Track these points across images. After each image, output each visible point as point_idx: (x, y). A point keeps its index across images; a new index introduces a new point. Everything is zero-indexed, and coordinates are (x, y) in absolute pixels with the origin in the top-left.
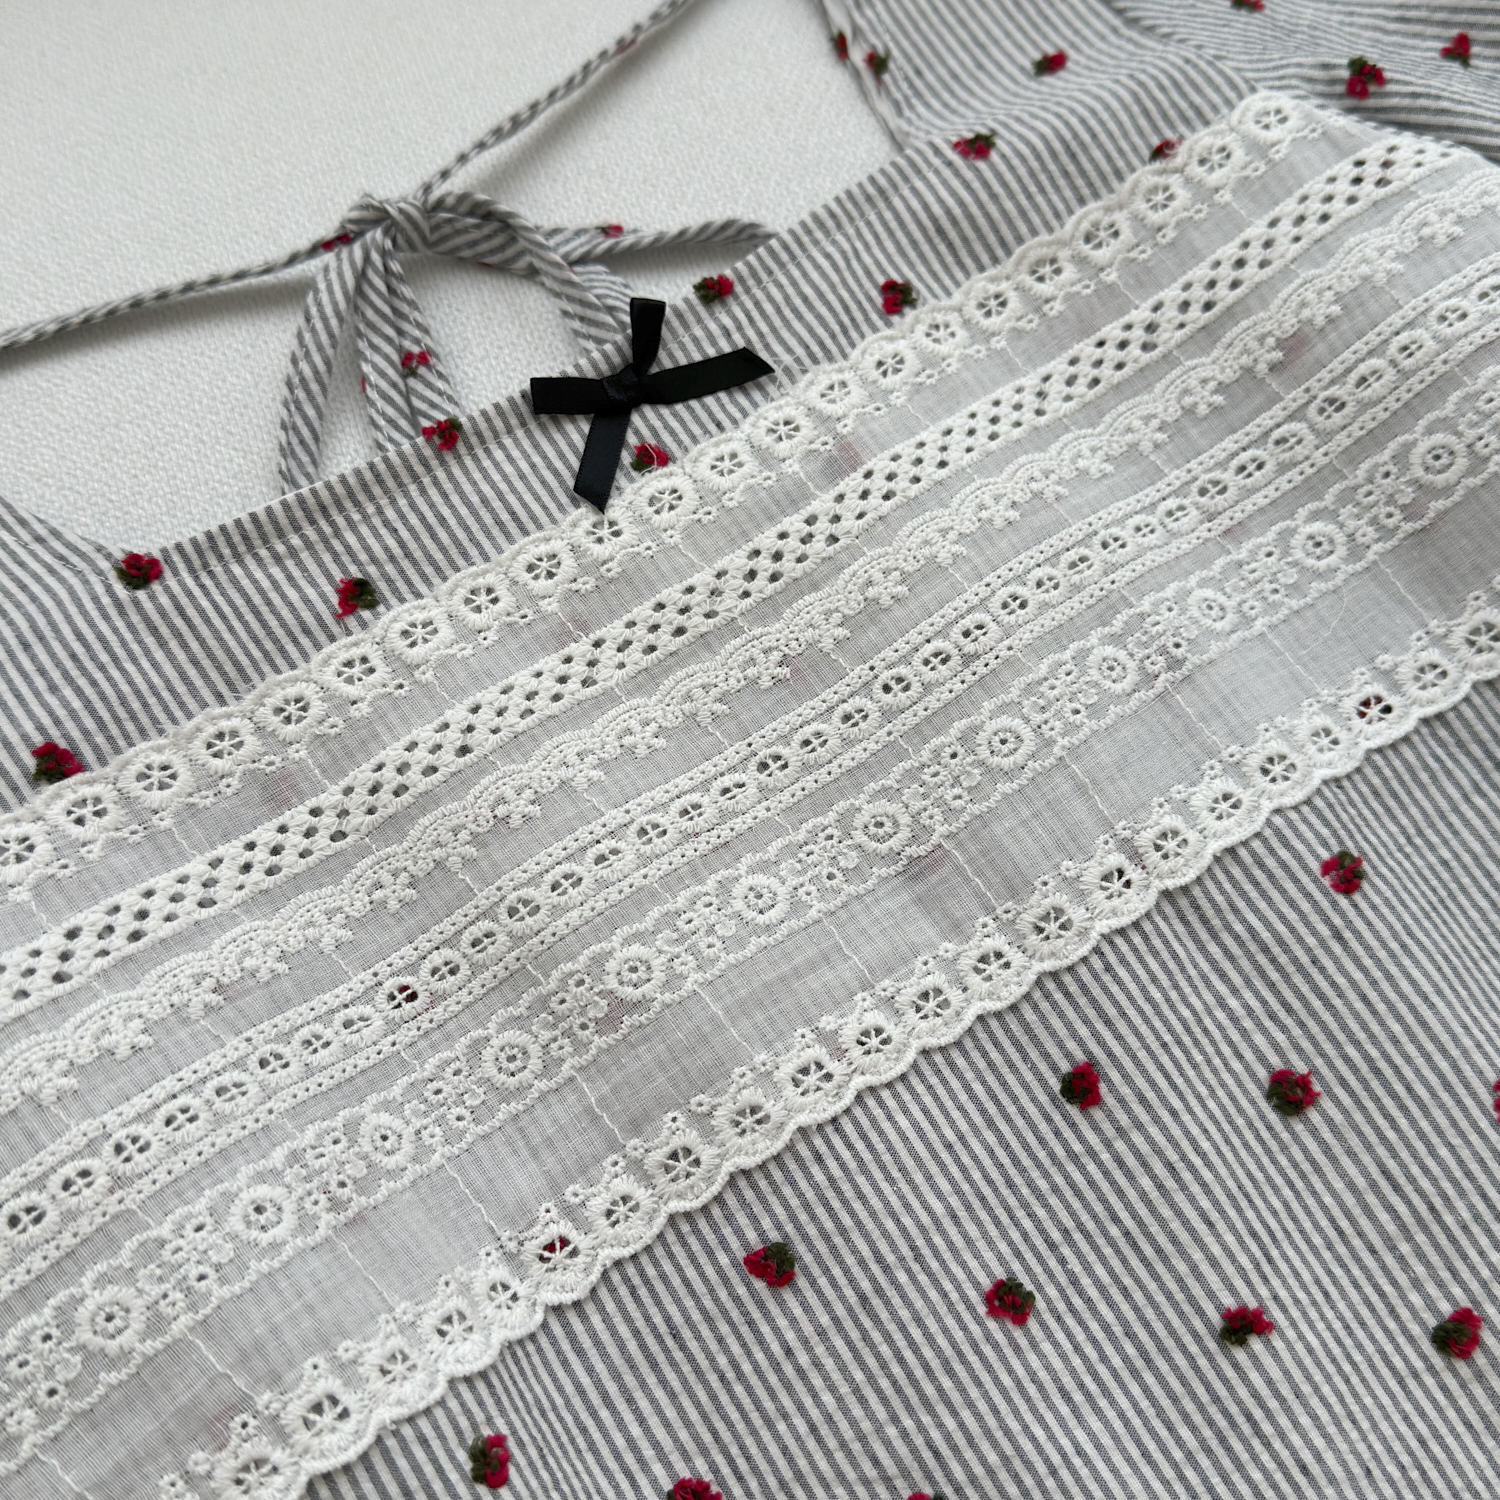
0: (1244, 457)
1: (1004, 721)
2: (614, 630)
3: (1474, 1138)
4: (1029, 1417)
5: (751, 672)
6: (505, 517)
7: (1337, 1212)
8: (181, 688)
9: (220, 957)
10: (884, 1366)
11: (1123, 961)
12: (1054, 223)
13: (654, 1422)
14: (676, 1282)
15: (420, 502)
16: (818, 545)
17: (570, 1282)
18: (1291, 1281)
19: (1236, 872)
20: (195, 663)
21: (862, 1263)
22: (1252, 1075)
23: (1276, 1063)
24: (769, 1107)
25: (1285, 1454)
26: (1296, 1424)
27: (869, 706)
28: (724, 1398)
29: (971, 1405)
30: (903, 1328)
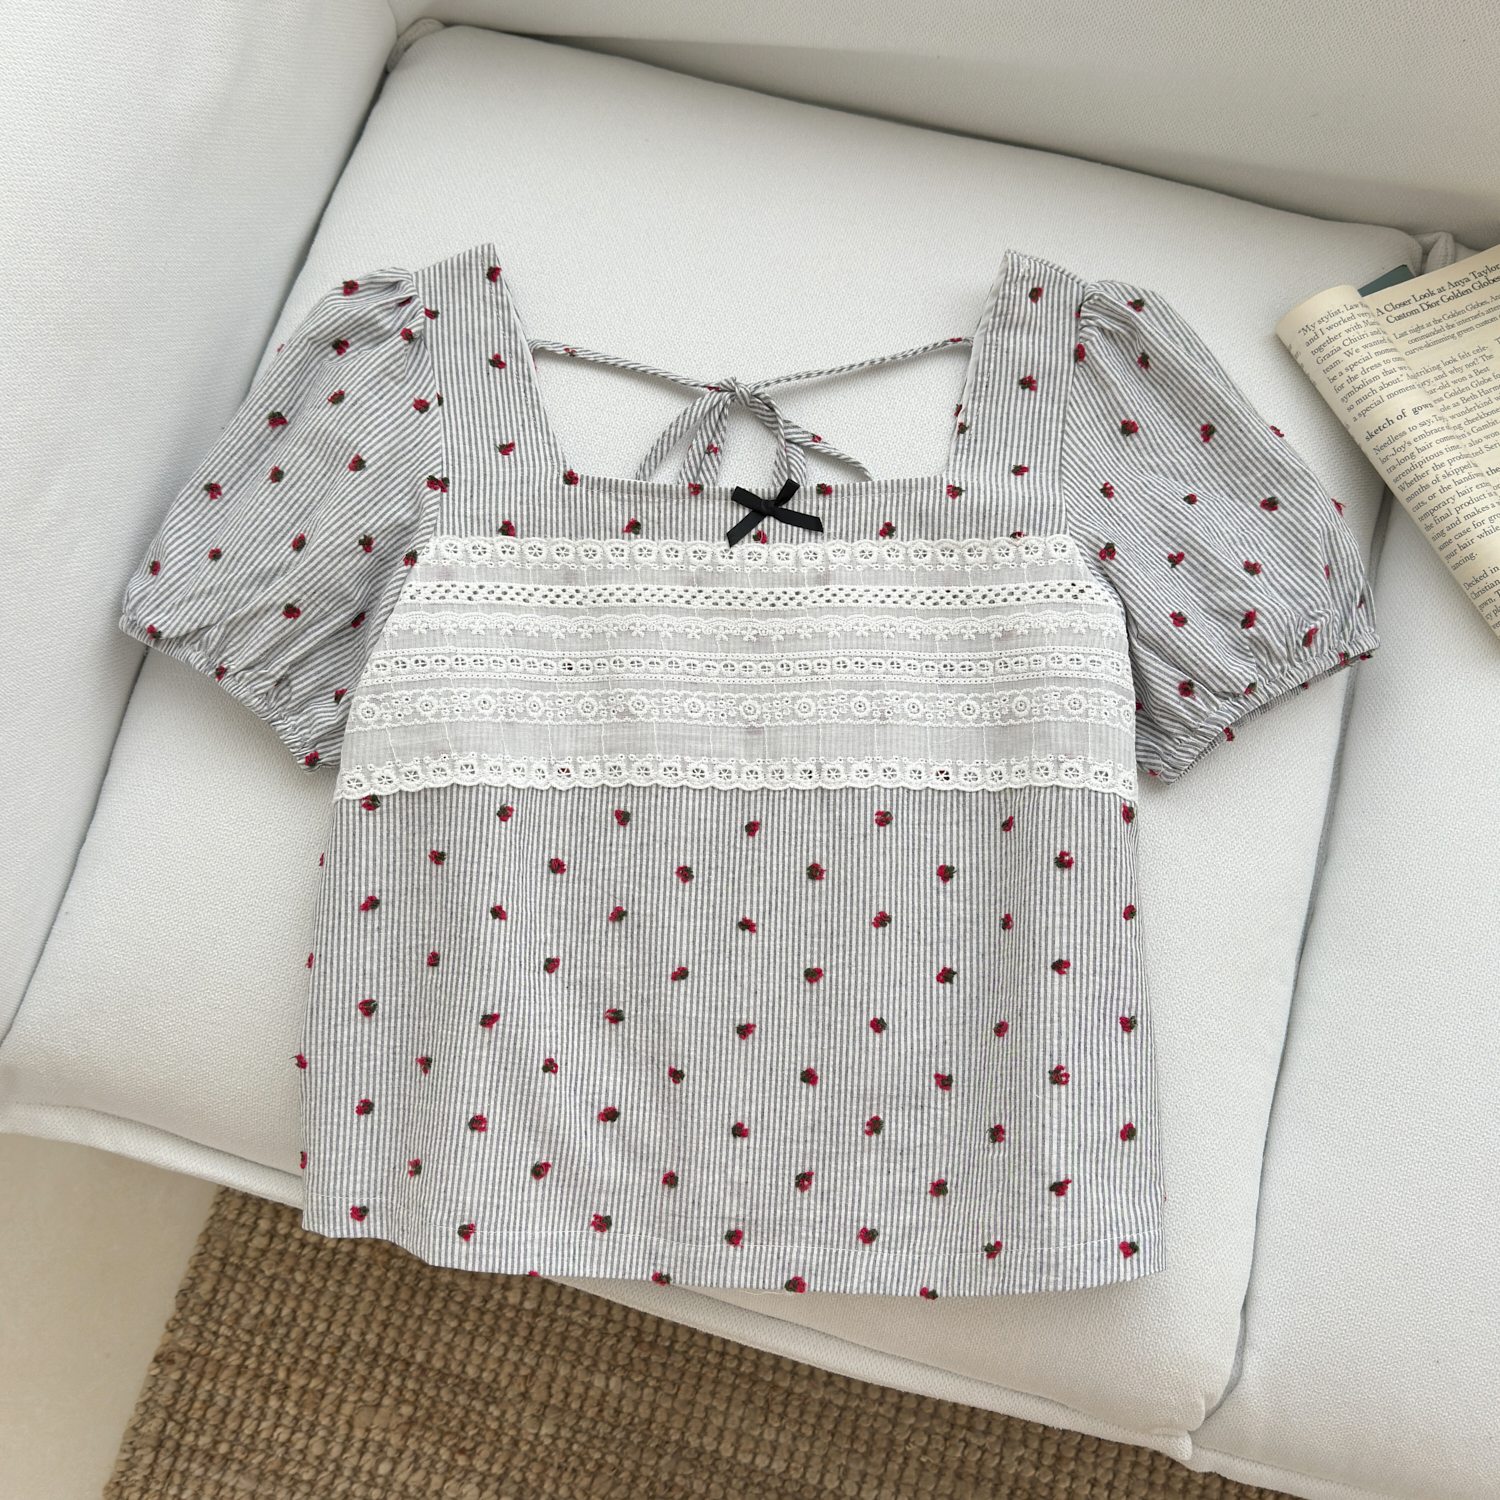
0: (967, 663)
1: (809, 701)
2: (708, 590)
3: (861, 922)
4: (667, 908)
5: (744, 632)
6: (698, 529)
7: (803, 916)
8: (560, 525)
9: (519, 620)
10: (635, 866)
11: (791, 800)
12: (961, 537)
13: (561, 838)
14: (593, 804)
15: (674, 507)
16: (793, 603)
17: (562, 783)
18: (773, 924)
19: (850, 796)
20: (570, 520)
21: (649, 834)
22: (807, 860)
23: (818, 861)
24: (651, 771)
25: (733, 969)
26: (743, 963)
27: (773, 668)
28: (585, 845)
29: (652, 893)
30: (648, 860)
